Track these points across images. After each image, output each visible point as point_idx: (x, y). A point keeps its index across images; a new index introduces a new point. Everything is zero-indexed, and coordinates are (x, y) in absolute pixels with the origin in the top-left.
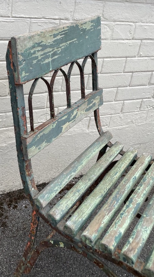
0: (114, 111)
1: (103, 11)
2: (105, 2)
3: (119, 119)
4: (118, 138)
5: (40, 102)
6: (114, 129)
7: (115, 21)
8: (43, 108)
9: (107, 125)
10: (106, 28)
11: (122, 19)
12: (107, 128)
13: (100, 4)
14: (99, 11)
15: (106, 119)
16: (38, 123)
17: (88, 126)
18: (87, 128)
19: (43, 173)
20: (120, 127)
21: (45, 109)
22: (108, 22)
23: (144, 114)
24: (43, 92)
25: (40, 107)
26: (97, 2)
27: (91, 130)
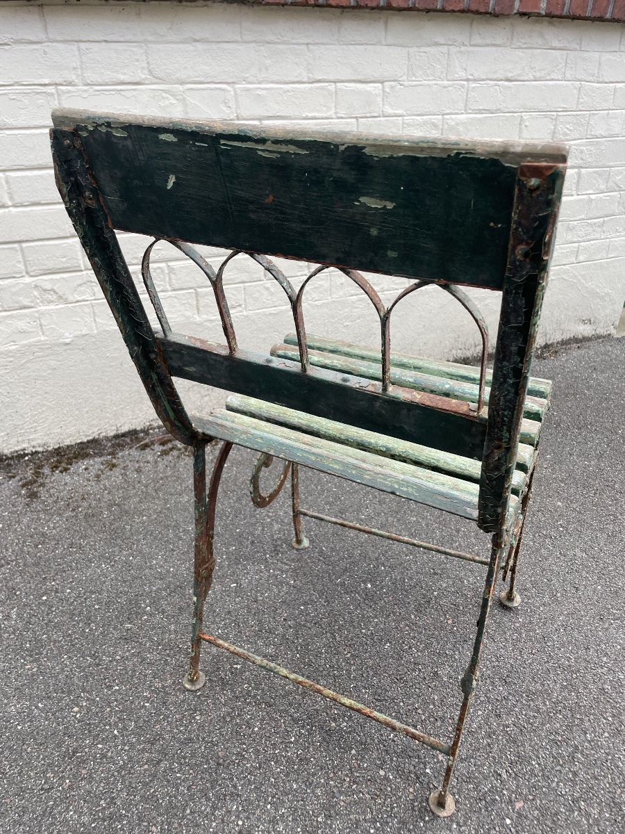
0: (246, 274)
1: (148, 63)
2: (146, 44)
3: (266, 293)
4: (277, 333)
5: (65, 257)
6: (259, 313)
7: (182, 83)
8: (76, 269)
9: (240, 305)
10: (167, 98)
11: (197, 77)
12: (241, 311)
13: (134, 49)
14: (136, 63)
15: (234, 293)
16: (77, 302)
17: (198, 309)
18: (196, 312)
19: (123, 408)
20: (273, 310)
21: (85, 272)
22: (167, 86)
23: (322, 280)
24: (65, 235)
25: (69, 268)
26: (128, 46)
27: (205, 316)
